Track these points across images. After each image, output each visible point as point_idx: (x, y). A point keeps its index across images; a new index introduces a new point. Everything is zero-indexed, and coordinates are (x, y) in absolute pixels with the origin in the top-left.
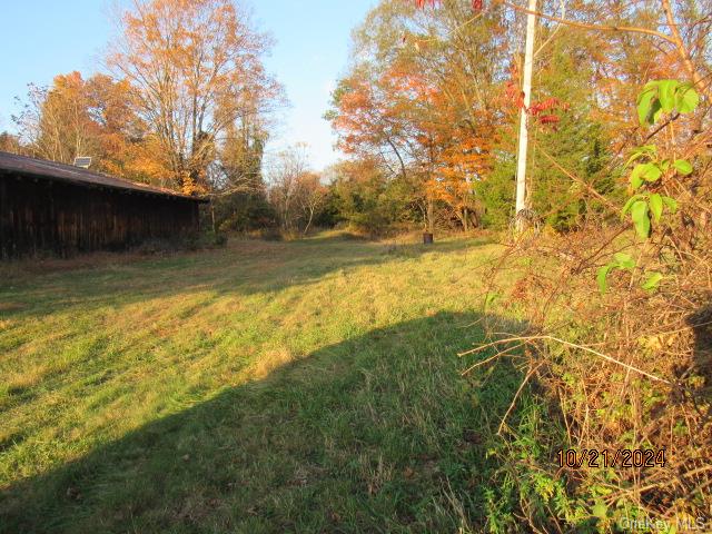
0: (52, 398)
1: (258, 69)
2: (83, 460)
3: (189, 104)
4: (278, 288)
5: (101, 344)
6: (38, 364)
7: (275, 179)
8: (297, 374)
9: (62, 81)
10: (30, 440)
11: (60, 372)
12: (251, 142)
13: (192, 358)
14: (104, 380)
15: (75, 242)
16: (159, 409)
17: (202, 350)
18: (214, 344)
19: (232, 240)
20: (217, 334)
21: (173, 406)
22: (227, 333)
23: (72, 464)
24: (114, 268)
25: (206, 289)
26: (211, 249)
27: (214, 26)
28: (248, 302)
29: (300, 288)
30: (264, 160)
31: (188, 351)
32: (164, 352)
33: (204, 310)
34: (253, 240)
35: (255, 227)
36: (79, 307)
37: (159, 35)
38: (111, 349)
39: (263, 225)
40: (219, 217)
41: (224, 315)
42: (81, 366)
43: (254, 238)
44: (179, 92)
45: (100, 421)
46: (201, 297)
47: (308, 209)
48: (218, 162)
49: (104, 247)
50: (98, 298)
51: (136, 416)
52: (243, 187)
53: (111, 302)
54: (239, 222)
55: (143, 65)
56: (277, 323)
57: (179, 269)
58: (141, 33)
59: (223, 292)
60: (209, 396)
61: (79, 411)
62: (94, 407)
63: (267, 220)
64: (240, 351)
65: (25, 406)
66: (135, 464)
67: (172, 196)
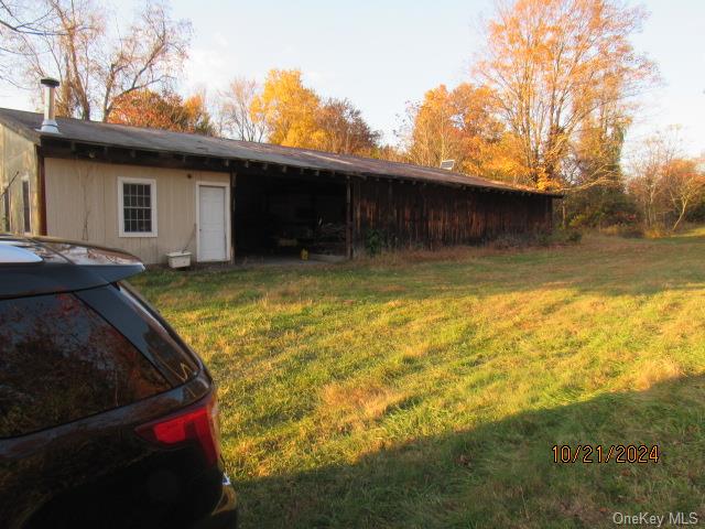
0: (437, 372)
1: (625, 50)
2: (470, 432)
3: (547, 99)
4: (651, 291)
5: (471, 330)
6: (422, 340)
7: (637, 170)
8: (687, 392)
9: (431, 96)
10: (424, 405)
11: (440, 351)
12: (610, 131)
13: (559, 355)
14: (477, 363)
15: (441, 237)
16: (533, 401)
17: (567, 349)
18: (580, 345)
19: (587, 236)
20: (583, 334)
21: (546, 401)
22: (595, 335)
23: (461, 434)
24: (473, 261)
25: (565, 286)
26: (563, 245)
27: (577, 14)
28: (613, 304)
29: (679, 293)
30: (625, 149)
31: (553, 348)
32: (529, 346)
33: (566, 308)
34: (607, 237)
35: (610, 223)
36: (448, 294)
37: (520, 35)
38: (479, 336)
39: (620, 221)
40: (569, 213)
41: (589, 315)
42: (456, 348)
43: (609, 235)
44: (537, 89)
45: (479, 401)
46: (560, 294)
47: (679, 202)
48: (571, 156)
49: (464, 242)
50: (463, 287)
51: (512, 403)
52: (602, 180)
53: (475, 292)
54: (592, 218)
55: (505, 68)
56: (652, 330)
57: (534, 265)
58: (503, 38)
59: (584, 291)
60: (584, 397)
61: (460, 387)
62: (473, 386)
63: (624, 215)
64: (612, 356)
65: (416, 374)
66: (518, 449)
67: (527, 193)
